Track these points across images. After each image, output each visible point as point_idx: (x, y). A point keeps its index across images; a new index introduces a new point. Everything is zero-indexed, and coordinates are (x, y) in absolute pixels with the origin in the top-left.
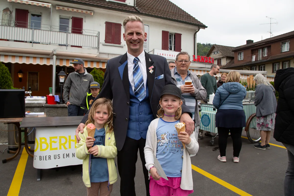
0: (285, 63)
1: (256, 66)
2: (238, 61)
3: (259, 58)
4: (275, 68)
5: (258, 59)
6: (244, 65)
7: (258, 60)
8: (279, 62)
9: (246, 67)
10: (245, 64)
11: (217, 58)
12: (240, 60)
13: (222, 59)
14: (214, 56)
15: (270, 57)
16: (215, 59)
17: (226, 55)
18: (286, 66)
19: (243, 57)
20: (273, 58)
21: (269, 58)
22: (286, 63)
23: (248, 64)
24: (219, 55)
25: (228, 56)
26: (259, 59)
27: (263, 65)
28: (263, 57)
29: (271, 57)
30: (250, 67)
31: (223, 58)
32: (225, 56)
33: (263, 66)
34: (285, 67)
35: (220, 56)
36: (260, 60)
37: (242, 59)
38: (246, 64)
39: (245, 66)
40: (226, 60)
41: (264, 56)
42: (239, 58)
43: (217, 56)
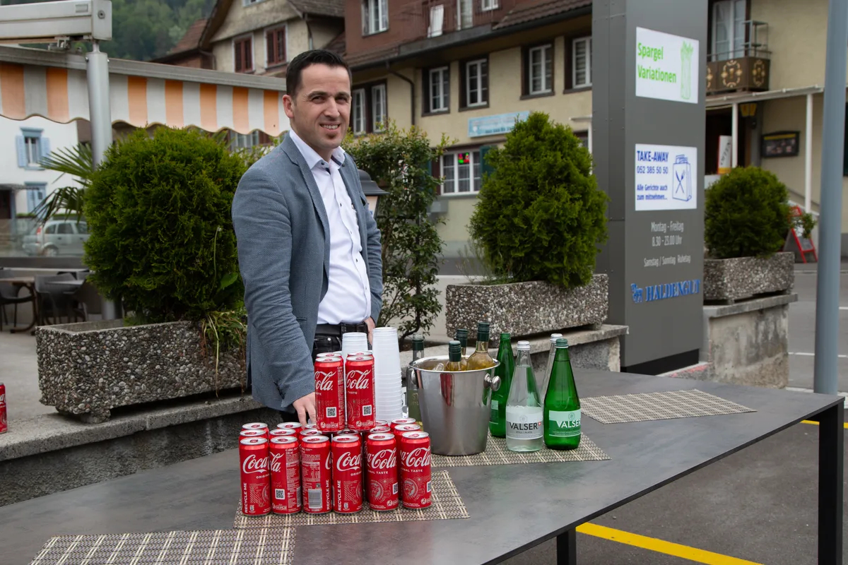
0: (577, 44)
1: (448, 64)
2: (364, 37)
3: (462, 17)
4: (534, 76)
5: (455, 21)
6: (387, 58)
7: (454, 31)
8: (551, 41)
9: (401, 72)
10: (392, 56)
11: (266, 23)
12: (372, 31)
13: (287, 29)
14: (249, 11)
15: (511, 12)
16: (258, 31)
17: (307, 8)
18: (584, 58)
19: (386, 16)
20: (519, 15)
21: (506, 18)
22: (584, 42)
23: (405, 52)
24: (272, 10)
25: (314, 11)
26: (459, 23)
27: (478, 57)
28: (477, 12)
29: (513, 13)
30: (420, 73)
31: (292, 21)
32: (300, 14)
33: (479, 63)
34: (577, 64)
35: (277, 11)
36: (467, 26)
37: (381, 29)
38: (396, 55)
39: (392, 62)
40: (310, 35)
41: (484, 9)
42: (367, 23)
43: (266, 11)
